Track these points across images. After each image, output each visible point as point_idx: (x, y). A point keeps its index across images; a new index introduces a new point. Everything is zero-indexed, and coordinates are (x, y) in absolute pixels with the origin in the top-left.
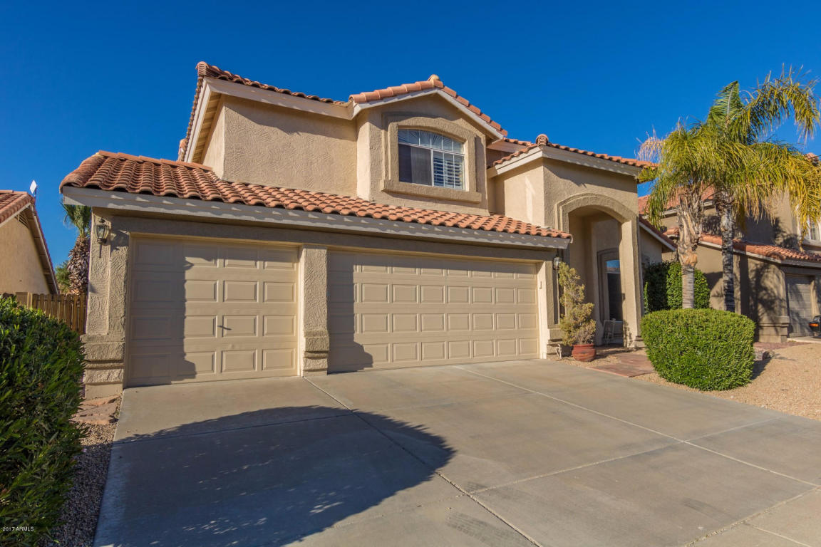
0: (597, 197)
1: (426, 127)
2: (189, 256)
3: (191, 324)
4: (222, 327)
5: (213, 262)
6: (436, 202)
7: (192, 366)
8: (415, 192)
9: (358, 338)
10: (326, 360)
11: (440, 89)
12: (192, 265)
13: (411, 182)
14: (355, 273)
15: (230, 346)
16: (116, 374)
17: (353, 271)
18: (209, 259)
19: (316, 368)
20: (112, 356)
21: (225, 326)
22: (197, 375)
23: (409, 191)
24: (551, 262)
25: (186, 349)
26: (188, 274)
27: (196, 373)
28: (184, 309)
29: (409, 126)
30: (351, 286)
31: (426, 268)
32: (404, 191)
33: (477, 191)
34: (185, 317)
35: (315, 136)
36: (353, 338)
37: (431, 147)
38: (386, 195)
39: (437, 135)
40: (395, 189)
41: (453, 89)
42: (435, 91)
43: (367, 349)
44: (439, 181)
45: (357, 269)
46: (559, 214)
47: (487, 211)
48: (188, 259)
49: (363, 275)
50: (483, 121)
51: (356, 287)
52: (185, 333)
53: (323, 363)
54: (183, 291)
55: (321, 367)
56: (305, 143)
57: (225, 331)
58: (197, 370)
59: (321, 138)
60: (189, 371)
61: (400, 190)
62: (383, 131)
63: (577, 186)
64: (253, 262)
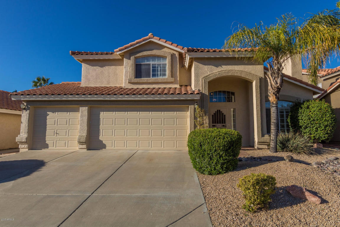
0: (229, 71)
1: (147, 55)
2: (48, 112)
3: (48, 132)
4: (57, 133)
5: (55, 113)
6: (152, 84)
7: (47, 145)
8: (141, 82)
9: (101, 138)
10: (86, 145)
11: (152, 38)
12: (49, 114)
13: (141, 78)
14: (100, 115)
15: (59, 139)
16: (26, 146)
17: (100, 114)
18: (53, 112)
19: (82, 148)
20: (23, 141)
21: (58, 133)
22: (49, 148)
23: (139, 82)
24: (193, 106)
25: (46, 139)
26: (48, 117)
27: (48, 147)
28: (46, 128)
29: (140, 56)
30: (99, 119)
31: (130, 111)
32: (136, 82)
33: (172, 77)
34: (46, 130)
35: (111, 67)
36: (99, 138)
37: (151, 63)
38: (129, 84)
39: (154, 57)
40: (132, 81)
41: (158, 37)
42: (150, 40)
43: (104, 142)
44: (154, 75)
45: (102, 113)
46: (202, 82)
47: (178, 85)
48: (48, 113)
49: (103, 115)
50: (173, 47)
51: (101, 120)
52: (46, 135)
53: (85, 146)
54: (46, 122)
55: (84, 147)
56: (108, 70)
57: (57, 134)
58: (49, 146)
59: (113, 67)
60: (47, 146)
61: (135, 82)
62: (129, 60)
63: (216, 68)
64: (66, 113)
